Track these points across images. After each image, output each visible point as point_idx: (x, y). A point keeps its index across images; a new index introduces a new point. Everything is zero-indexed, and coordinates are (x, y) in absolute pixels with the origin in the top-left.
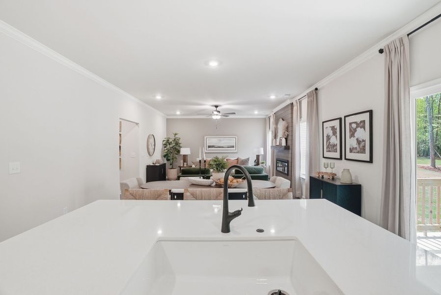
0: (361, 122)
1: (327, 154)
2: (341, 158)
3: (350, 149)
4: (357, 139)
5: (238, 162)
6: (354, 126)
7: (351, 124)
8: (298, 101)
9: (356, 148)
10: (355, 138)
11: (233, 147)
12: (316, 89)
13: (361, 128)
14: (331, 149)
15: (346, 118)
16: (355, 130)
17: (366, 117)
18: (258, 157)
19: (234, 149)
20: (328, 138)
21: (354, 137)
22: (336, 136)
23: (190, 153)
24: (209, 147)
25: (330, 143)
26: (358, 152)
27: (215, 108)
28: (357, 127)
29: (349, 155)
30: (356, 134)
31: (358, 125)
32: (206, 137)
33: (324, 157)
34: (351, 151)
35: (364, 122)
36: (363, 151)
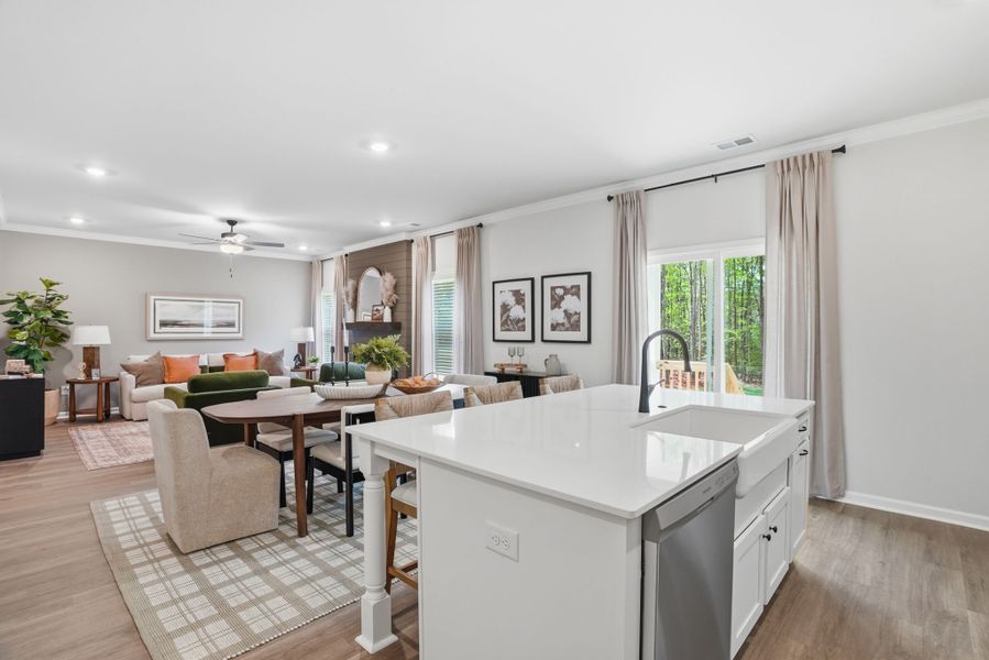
0: (572, 287)
1: (500, 335)
2: (533, 341)
3: (552, 325)
4: (565, 311)
5: (257, 361)
6: (560, 292)
7: (553, 289)
8: (428, 239)
9: (563, 324)
10: (562, 310)
11: (231, 325)
12: (480, 225)
13: (572, 295)
14: (511, 327)
15: (545, 280)
16: (562, 298)
17: (582, 281)
18: (302, 347)
19: (236, 329)
20: (505, 308)
21: (560, 307)
22: (524, 307)
23: (108, 342)
24: (164, 324)
25: (508, 316)
26: (567, 330)
27: (227, 228)
28: (565, 294)
29: (549, 335)
30: (563, 304)
31: (567, 291)
32: (153, 298)
33: (494, 340)
34: (554, 327)
35: (578, 287)
36: (575, 327)
